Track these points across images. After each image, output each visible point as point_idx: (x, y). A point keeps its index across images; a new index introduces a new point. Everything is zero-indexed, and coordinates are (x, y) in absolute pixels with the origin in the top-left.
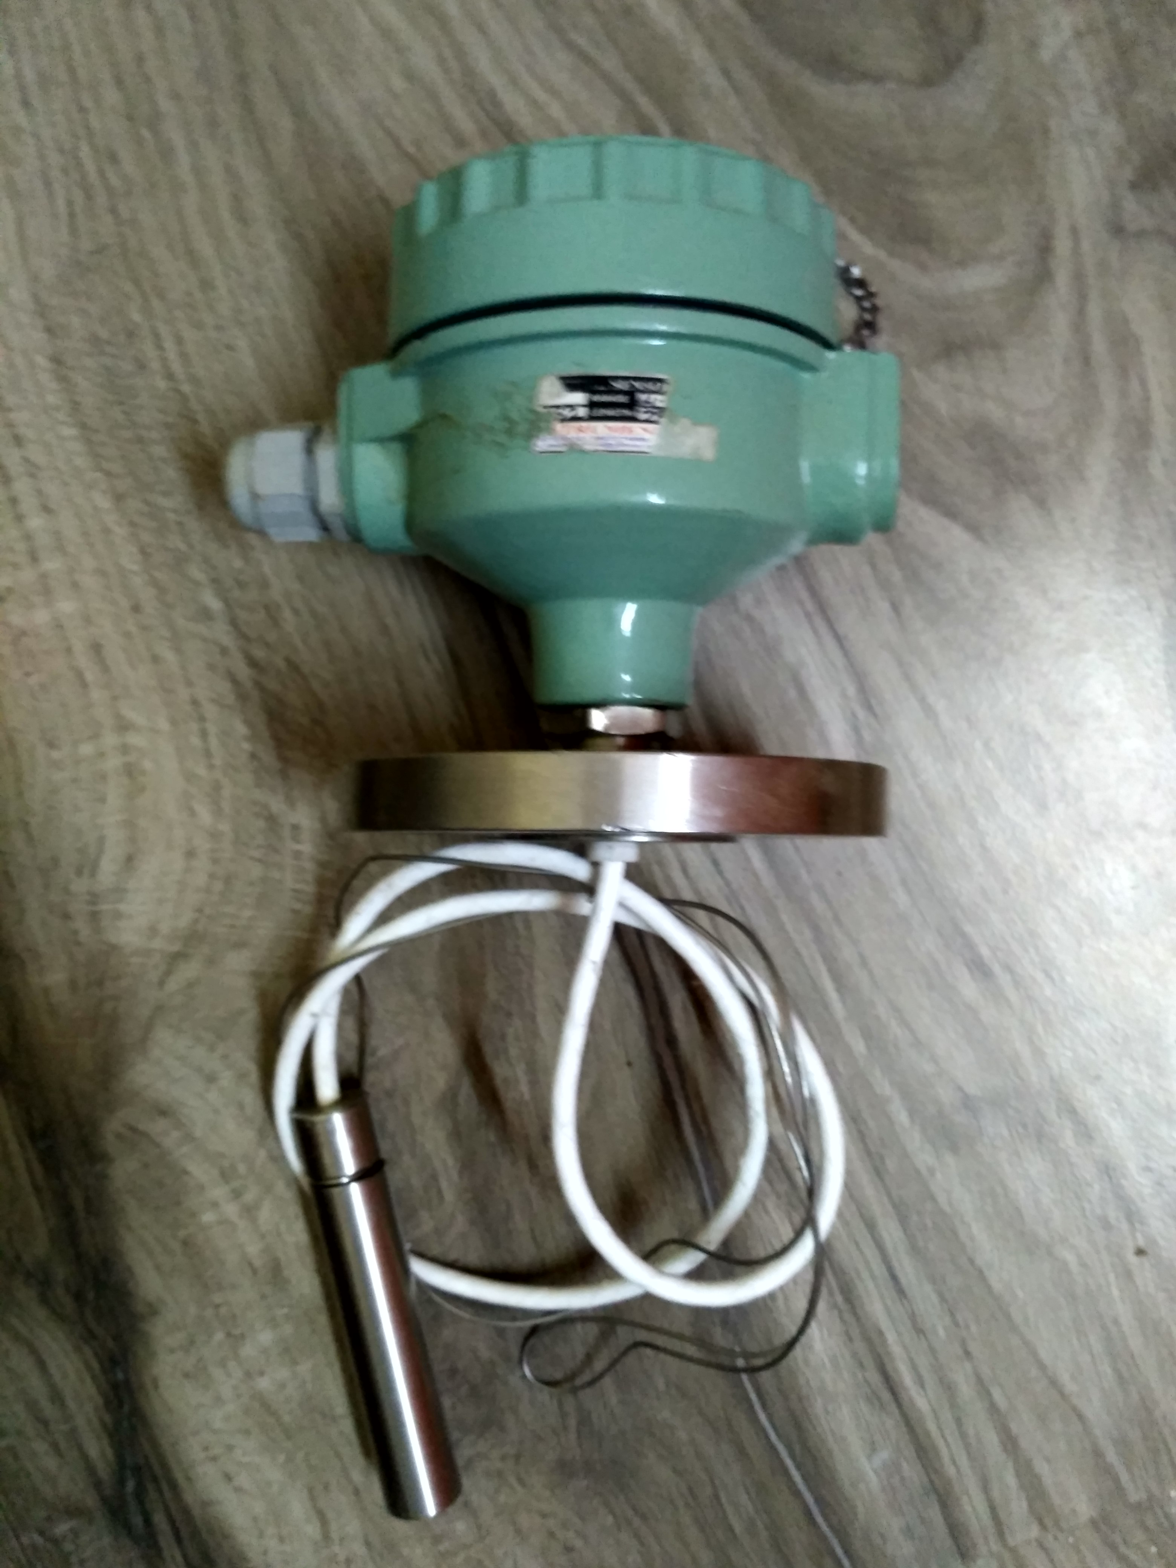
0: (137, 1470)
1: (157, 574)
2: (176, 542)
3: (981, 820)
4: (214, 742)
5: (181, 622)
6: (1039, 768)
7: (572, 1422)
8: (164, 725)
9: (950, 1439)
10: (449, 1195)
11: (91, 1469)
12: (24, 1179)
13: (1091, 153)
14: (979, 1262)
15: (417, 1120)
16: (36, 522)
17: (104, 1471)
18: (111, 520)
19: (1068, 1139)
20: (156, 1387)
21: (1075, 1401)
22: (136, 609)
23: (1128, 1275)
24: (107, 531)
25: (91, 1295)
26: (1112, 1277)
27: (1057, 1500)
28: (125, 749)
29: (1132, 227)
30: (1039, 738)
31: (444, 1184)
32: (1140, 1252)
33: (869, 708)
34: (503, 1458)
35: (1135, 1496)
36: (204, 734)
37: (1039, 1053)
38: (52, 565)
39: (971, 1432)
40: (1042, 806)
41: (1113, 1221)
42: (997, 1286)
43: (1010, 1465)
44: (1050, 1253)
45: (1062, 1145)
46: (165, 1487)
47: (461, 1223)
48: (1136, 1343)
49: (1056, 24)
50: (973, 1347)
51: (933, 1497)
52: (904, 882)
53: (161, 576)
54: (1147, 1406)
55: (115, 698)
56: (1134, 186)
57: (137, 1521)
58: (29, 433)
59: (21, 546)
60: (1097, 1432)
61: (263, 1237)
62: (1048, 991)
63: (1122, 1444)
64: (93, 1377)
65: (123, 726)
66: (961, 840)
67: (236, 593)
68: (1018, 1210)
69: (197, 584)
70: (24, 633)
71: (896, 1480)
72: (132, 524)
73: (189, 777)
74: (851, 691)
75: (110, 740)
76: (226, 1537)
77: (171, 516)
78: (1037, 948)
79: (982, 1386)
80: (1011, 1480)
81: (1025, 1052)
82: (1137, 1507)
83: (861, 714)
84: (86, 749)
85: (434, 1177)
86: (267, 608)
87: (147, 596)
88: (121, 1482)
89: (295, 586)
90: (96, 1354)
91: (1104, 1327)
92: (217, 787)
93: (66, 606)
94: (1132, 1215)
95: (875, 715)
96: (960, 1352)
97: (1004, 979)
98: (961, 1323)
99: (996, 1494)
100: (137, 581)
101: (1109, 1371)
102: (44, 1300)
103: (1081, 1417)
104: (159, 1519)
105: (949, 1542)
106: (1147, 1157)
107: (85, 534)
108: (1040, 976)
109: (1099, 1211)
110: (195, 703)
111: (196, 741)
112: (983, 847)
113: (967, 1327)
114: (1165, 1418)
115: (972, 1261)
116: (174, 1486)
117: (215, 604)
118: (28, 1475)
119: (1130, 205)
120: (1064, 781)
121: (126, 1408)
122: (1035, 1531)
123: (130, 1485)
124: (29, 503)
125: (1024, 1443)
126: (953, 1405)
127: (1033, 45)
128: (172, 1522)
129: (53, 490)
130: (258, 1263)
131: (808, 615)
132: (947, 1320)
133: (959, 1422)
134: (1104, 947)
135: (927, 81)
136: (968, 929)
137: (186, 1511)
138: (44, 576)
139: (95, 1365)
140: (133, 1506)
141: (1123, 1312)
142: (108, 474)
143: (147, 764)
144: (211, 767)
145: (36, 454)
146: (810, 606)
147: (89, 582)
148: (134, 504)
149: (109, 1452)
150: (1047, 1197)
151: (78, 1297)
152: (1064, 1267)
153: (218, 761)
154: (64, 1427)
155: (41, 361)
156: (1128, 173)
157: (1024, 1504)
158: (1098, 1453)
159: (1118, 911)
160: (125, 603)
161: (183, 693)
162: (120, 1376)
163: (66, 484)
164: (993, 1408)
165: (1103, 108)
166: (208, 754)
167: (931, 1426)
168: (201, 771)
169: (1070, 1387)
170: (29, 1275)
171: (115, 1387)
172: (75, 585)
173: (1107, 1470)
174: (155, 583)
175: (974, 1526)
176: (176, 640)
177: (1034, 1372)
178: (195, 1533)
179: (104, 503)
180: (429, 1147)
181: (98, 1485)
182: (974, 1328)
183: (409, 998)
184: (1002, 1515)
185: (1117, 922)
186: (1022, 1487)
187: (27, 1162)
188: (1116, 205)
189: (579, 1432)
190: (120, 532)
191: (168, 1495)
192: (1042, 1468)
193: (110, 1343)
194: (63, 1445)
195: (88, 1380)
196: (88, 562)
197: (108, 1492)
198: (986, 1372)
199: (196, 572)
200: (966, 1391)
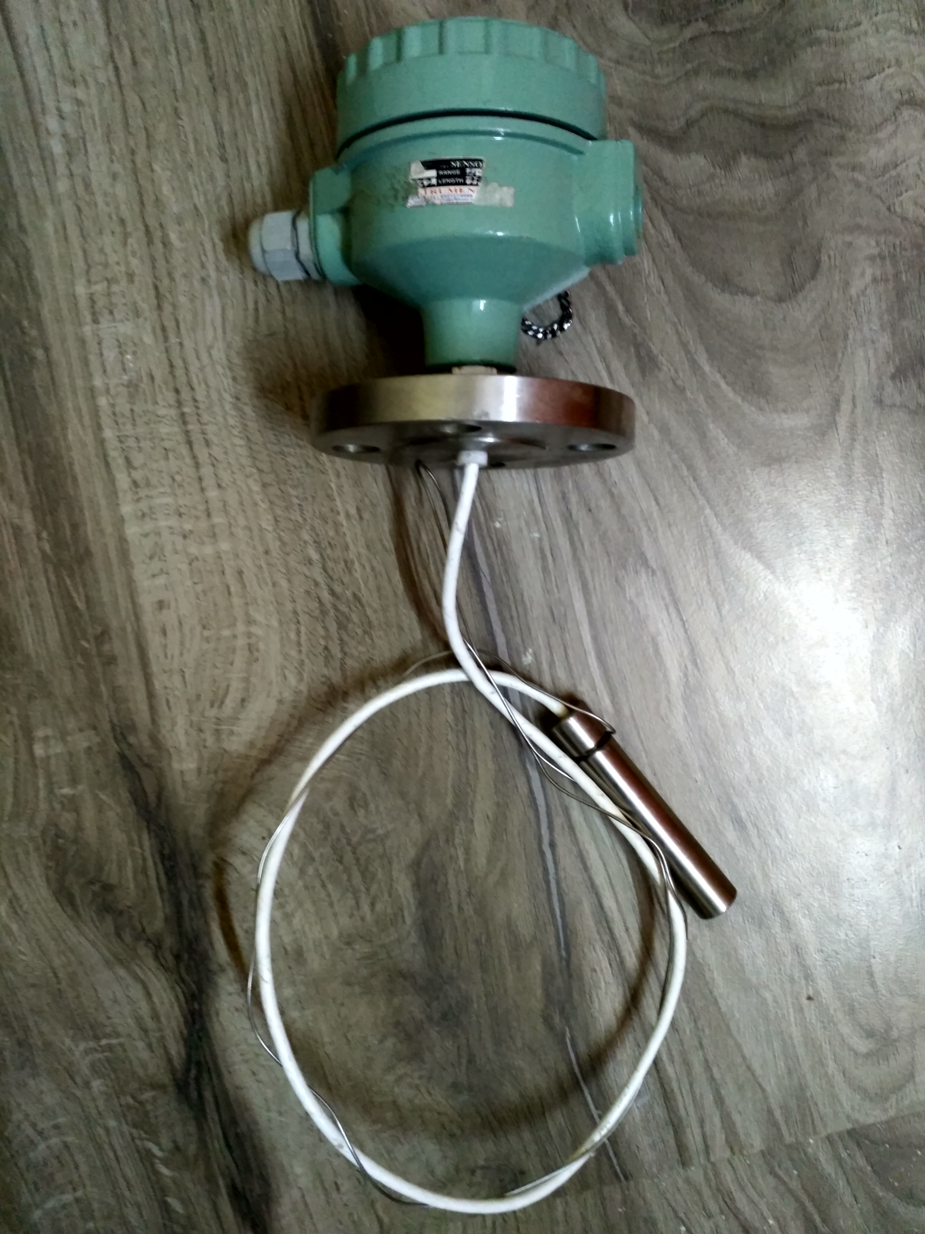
0: (198, 1064)
1: (282, 534)
2: (296, 516)
3: (752, 738)
4: (303, 637)
5: (293, 564)
6: (789, 711)
7: (464, 1061)
8: (275, 623)
9: (685, 1094)
10: (409, 920)
11: (170, 1061)
12: (154, 882)
13: (870, 353)
14: (716, 993)
15: (395, 874)
16: (213, 494)
17: (177, 1063)
18: (258, 498)
19: (777, 929)
20: (218, 1014)
21: (760, 1080)
22: (267, 552)
23: (801, 1010)
24: (256, 504)
25: (186, 956)
26: (791, 1010)
27: (742, 1137)
28: (249, 635)
29: (888, 401)
30: (792, 694)
31: (406, 913)
32: (809, 998)
33: (695, 664)
34: (421, 1078)
35: (789, 1139)
36: (298, 633)
37: (766, 876)
38: (218, 519)
39: (698, 1092)
40: (788, 734)
41: (796, 978)
42: (724, 1009)
43: (718, 1113)
44: (757, 993)
45: (773, 931)
46: (214, 1076)
47: (413, 938)
48: (801, 1051)
49: (863, 274)
50: (705, 1042)
51: (671, 1127)
52: (702, 768)
53: (285, 536)
54: (802, 1088)
55: (247, 604)
56: (893, 377)
57: (194, 1095)
58: (215, 440)
59: (202, 507)
60: (772, 1100)
61: (294, 933)
62: (777, 841)
63: (785, 1108)
64: (180, 1006)
65: (250, 621)
66: (738, 748)
67: (329, 551)
68: (742, 965)
69: (305, 542)
70: (197, 559)
71: (650, 1116)
72: (271, 502)
73: (286, 656)
74: (686, 652)
75: (241, 628)
76: (247, 1109)
77: (295, 501)
78: (774, 816)
79: (708, 1067)
80: (717, 1120)
81: (759, 876)
82: (789, 1147)
83: (690, 666)
84: (226, 633)
85: (401, 910)
86: (346, 562)
87: (274, 545)
88: (188, 1070)
89: (363, 551)
90: (183, 992)
91: (783, 1040)
92: (302, 663)
93: (225, 546)
94: (808, 977)
95: (699, 670)
96: (697, 1044)
97: (753, 831)
98: (700, 1027)
99: (707, 1129)
100: (270, 537)
101: (782, 1065)
102: (156, 957)
103: (763, 1090)
104: (208, 1095)
105: (677, 1156)
106: (821, 944)
107: (241, 504)
108: (773, 832)
109: (788, 972)
110: (295, 613)
111: (293, 635)
112: (751, 753)
113: (703, 1031)
114: (812, 1097)
115: (711, 993)
116: (220, 1075)
117: (315, 556)
118: (130, 1062)
119: (890, 388)
120: (803, 721)
121: (197, 1026)
122: (728, 1154)
123: (193, 1073)
124: (209, 481)
125: (728, 1102)
126: (689, 1073)
127: (847, 284)
128: (215, 1097)
129: (225, 476)
130: (289, 948)
131: (667, 606)
132: (692, 1025)
133: (691, 1085)
134: (813, 820)
135: (780, 299)
136: (736, 800)
137: (225, 1092)
138: (213, 526)
139: (182, 999)
140: (193, 1085)
141: (796, 1032)
142: (260, 471)
143: (262, 646)
144: (300, 651)
145: (217, 451)
146: (668, 599)
147: (240, 533)
148: (274, 490)
149: (183, 1052)
150: (761, 960)
151: (178, 957)
152: (764, 1002)
153: (304, 649)
154: (157, 1035)
155: (227, 397)
156: (891, 369)
157: (724, 1137)
158: (770, 1112)
159: (824, 800)
160: (260, 549)
161: (289, 606)
162: (196, 1006)
163: (233, 473)
164: (712, 1079)
165: (883, 328)
166: (299, 644)
167: (675, 1085)
168: (293, 653)
169: (759, 1072)
170: (149, 940)
171: (192, 1013)
172: (232, 534)
173: (775, 1124)
174: (280, 539)
175: (692, 1147)
176: (289, 575)
177: (739, 1060)
178: (229, 1105)
179: (256, 488)
180: (401, 891)
181: (173, 1071)
182: (707, 1031)
183: (400, 802)
184: (709, 1143)
185: (823, 806)
186: (723, 1127)
187: (157, 874)
188: (881, 387)
189: (467, 1068)
190: (264, 506)
191: (215, 1081)
192: (736, 1117)
193: (194, 987)
194: (155, 1045)
195: (176, 1009)
196: (242, 521)
197: (179, 1075)
198: (710, 1057)
199: (306, 536)
200: (698, 1068)
